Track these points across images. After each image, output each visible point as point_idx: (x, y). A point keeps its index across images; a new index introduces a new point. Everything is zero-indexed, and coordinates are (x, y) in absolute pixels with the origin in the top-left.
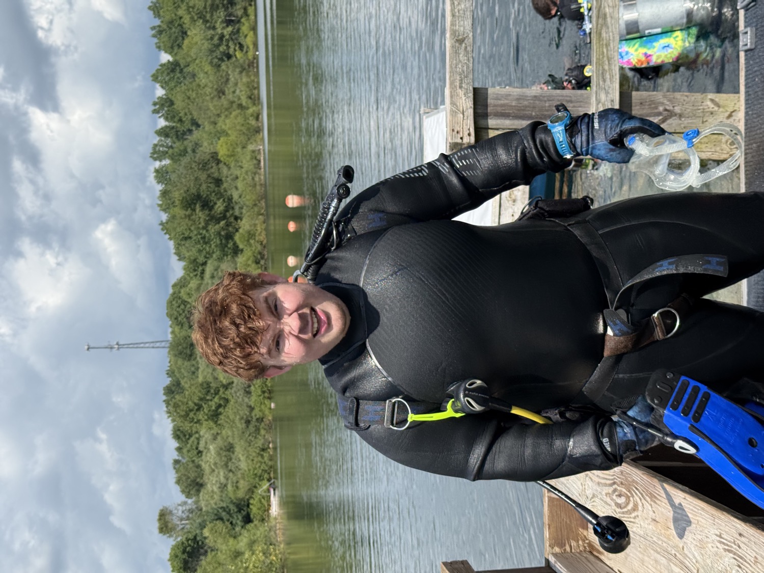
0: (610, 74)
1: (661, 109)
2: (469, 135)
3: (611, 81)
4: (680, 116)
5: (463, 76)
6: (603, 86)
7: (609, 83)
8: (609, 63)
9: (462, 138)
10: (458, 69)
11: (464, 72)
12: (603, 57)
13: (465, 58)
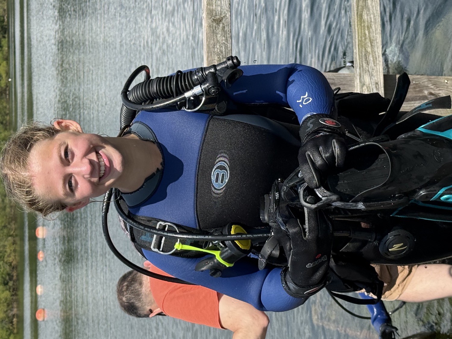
0: (373, 56)
1: (426, 92)
3: (374, 63)
5: (221, 57)
6: (367, 68)
7: (373, 66)
11: (222, 52)
12: (365, 39)
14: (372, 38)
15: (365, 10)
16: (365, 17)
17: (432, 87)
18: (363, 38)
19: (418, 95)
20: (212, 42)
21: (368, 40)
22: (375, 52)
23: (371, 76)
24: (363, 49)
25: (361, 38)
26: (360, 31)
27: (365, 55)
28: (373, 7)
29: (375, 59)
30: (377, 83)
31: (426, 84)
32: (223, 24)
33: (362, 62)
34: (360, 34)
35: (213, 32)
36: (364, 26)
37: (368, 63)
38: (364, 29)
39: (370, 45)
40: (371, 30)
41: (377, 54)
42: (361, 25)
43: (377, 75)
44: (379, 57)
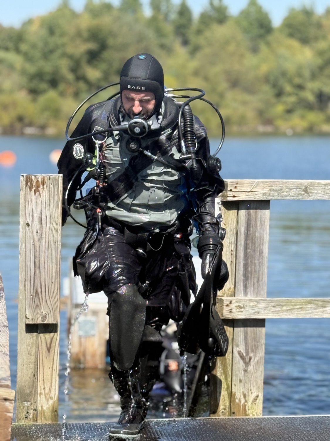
0: (279, 311)
1: (251, 355)
2: (234, 196)
3: (274, 311)
4: (245, 371)
5: (279, 192)
6: (270, 306)
7: (272, 310)
8: (288, 310)
9: (231, 190)
10: (284, 188)
11: (282, 192)
12: (292, 305)
13: (293, 194)
14: (293, 311)
15: (315, 306)
16: (309, 306)
17: (256, 360)
18: (293, 304)
19: (250, 349)
20: (290, 185)
21: (292, 307)
22: (282, 312)
23: (265, 309)
24: (285, 303)
25: (294, 302)
26: (299, 301)
27: (280, 305)
28: (317, 312)
29: (277, 312)
30: (258, 313)
31: (258, 355)
32: (304, 194)
33: (275, 302)
34: (296, 301)
35: (297, 186)
36: (303, 305)
37: (274, 306)
38: (300, 305)
39: (288, 308)
40: (299, 310)
41: (281, 314)
42: (304, 302)
43: (265, 313)
44: (279, 315)
